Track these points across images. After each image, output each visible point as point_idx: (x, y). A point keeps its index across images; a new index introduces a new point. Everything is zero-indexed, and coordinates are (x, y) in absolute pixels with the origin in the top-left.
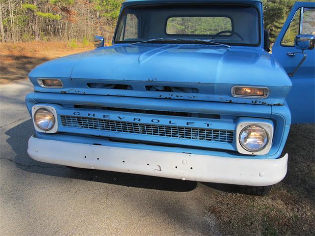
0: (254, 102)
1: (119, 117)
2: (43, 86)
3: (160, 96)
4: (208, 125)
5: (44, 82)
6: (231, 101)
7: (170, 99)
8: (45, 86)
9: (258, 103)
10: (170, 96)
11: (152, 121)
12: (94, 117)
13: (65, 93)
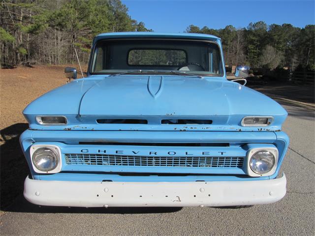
0: (260, 129)
1: (134, 152)
2: (41, 123)
3: (175, 129)
4: (222, 154)
5: (43, 119)
6: (240, 130)
7: (185, 131)
8: (44, 124)
9: (263, 130)
10: (185, 129)
11: (169, 153)
12: (105, 154)
13: (69, 130)
